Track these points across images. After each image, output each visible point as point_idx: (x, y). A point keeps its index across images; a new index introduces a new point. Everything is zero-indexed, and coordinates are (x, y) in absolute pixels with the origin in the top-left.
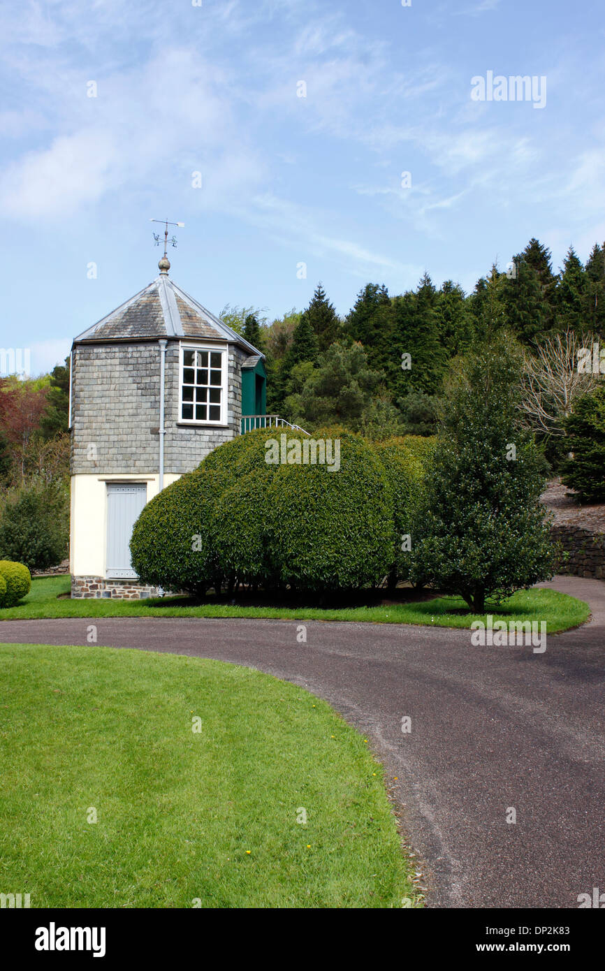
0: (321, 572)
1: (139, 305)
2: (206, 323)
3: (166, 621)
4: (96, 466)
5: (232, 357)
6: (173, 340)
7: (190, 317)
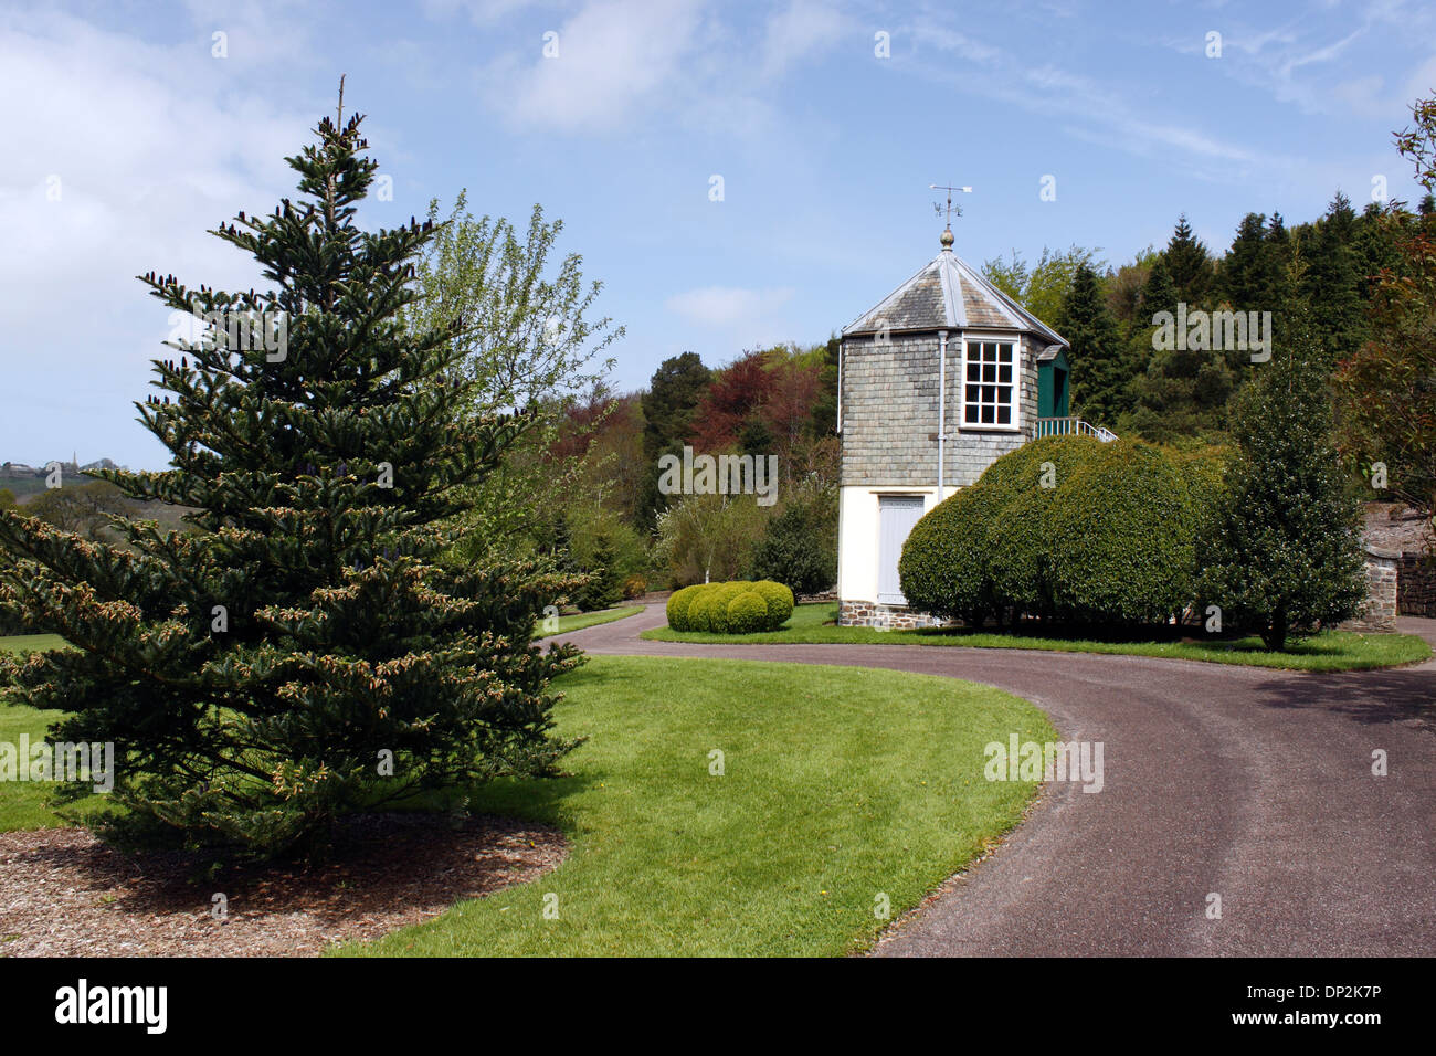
0: (1100, 601)
1: (917, 290)
2: (995, 310)
3: (932, 649)
4: (867, 477)
5: (1025, 349)
6: (955, 332)
7: (976, 302)
